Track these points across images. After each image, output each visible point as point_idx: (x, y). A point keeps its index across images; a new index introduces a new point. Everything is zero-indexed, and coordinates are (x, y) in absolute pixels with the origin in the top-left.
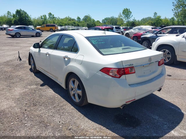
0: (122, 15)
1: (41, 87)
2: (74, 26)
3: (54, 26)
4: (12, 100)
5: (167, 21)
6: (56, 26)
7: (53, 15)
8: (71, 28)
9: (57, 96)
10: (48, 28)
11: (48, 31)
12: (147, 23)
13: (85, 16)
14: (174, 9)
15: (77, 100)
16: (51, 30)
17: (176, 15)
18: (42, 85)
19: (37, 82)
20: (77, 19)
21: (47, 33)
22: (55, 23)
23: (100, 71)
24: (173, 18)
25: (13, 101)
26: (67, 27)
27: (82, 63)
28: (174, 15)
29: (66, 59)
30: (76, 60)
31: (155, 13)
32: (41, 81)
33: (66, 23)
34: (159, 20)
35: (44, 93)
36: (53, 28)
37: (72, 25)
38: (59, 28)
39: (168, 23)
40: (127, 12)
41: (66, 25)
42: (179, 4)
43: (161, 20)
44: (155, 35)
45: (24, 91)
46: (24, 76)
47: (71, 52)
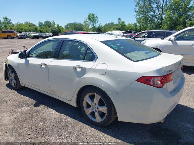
0: (88, 20)
1: (36, 108)
2: (37, 32)
3: (12, 32)
4: (4, 132)
5: (131, 26)
6: (15, 32)
7: (10, 20)
8: (33, 35)
9: (64, 117)
10: (5, 35)
11: (5, 38)
12: (113, 28)
13: (46, 21)
14: (137, 15)
15: (98, 119)
16: (9, 37)
17: (139, 20)
18: (36, 105)
19: (26, 101)
20: (39, 24)
21: (5, 40)
22: (12, 29)
23: (136, 81)
24: (135, 24)
25: (8, 134)
26: (27, 33)
27: (105, 73)
28: (137, 20)
29: (79, 70)
30: (95, 71)
31: (120, 18)
32: (33, 100)
33: (26, 29)
34: (123, 25)
35: (45, 116)
36: (12, 35)
37: (34, 31)
38: (19, 34)
39: (131, 28)
40: (92, 18)
41: (26, 31)
42: (140, 11)
43: (125, 25)
44: (133, 39)
45: (15, 116)
46: (3, 95)
47: (84, 60)
